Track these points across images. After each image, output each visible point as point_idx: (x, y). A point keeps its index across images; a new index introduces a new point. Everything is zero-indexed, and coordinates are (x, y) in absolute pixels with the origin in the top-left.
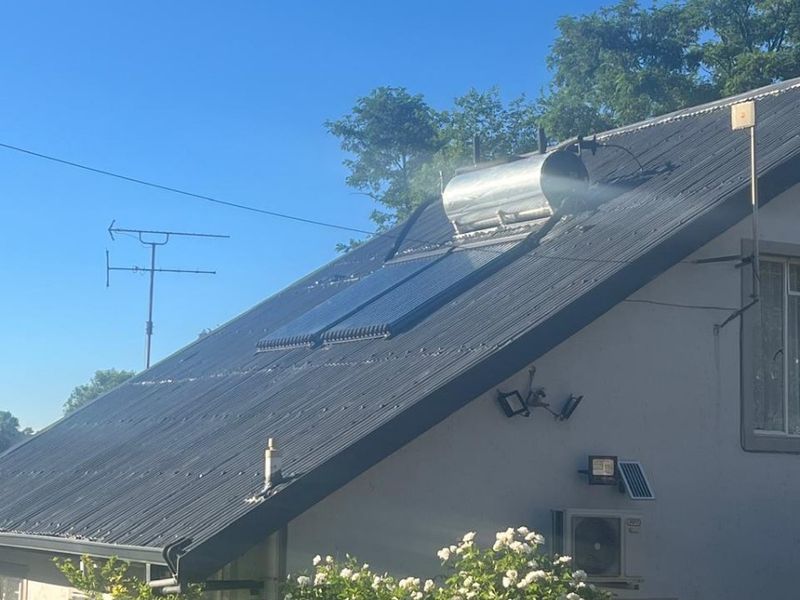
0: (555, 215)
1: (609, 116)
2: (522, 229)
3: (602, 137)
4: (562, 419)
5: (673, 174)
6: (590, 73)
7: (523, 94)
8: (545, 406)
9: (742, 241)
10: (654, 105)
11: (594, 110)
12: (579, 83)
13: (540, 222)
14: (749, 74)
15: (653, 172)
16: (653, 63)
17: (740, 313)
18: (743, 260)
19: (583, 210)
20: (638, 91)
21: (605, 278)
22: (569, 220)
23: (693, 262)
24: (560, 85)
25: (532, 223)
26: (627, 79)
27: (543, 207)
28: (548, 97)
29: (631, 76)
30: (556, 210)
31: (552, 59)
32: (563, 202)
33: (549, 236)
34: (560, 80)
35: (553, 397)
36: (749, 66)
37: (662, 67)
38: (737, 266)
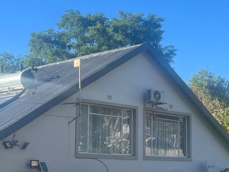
0: (24, 89)
1: (46, 61)
2: (15, 93)
3: (40, 67)
4: (23, 149)
5: (59, 79)
6: (40, 49)
7: (21, 54)
8: (18, 145)
9: (77, 98)
10: (58, 59)
11: (41, 59)
12: (37, 51)
13: (20, 91)
14: (84, 52)
15: (53, 78)
16: (58, 47)
17: (76, 118)
18: (77, 104)
19: (33, 88)
20: (53, 55)
21: (37, 108)
22: (28, 91)
23: (63, 104)
24: (31, 52)
25: (18, 91)
26: (50, 51)
27: (21, 87)
28: (28, 55)
29: (52, 50)
30: (25, 87)
31: (29, 44)
32: (27, 85)
33: (22, 95)
34: (32, 50)
35: (20, 143)
36: (84, 50)
37: (60, 48)
38: (75, 105)
